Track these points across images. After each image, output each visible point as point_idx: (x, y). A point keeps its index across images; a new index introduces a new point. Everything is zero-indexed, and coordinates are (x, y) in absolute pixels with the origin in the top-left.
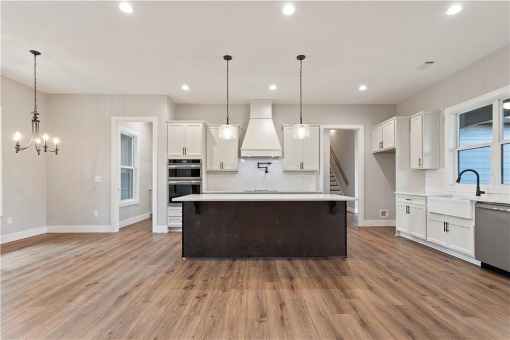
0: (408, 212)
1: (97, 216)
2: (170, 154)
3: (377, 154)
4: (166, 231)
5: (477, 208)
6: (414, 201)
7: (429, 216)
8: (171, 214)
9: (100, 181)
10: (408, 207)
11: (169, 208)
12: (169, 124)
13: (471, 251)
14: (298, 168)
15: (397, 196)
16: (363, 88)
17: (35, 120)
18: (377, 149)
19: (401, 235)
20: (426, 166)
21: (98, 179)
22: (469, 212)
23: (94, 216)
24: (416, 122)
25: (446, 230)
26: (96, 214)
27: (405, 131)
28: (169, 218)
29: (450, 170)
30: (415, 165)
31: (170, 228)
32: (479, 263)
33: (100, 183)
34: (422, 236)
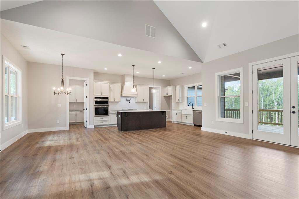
0: (176, 115)
1: (59, 123)
2: (95, 95)
3: (165, 97)
4: (93, 127)
5: (193, 112)
6: (178, 112)
7: (182, 115)
8: (96, 120)
9: (60, 106)
10: (176, 113)
11: (95, 117)
12: (95, 82)
13: (192, 122)
14: (142, 101)
15: (173, 110)
16: (164, 76)
17: (63, 82)
18: (166, 95)
19: (174, 122)
20: (180, 101)
21: (59, 105)
22: (192, 113)
23: (57, 123)
24: (178, 88)
25: (187, 118)
26: (58, 122)
27: (174, 90)
28: (95, 122)
29: (186, 103)
30: (177, 101)
31: (95, 126)
32: (193, 125)
33: (60, 107)
34: (180, 121)
